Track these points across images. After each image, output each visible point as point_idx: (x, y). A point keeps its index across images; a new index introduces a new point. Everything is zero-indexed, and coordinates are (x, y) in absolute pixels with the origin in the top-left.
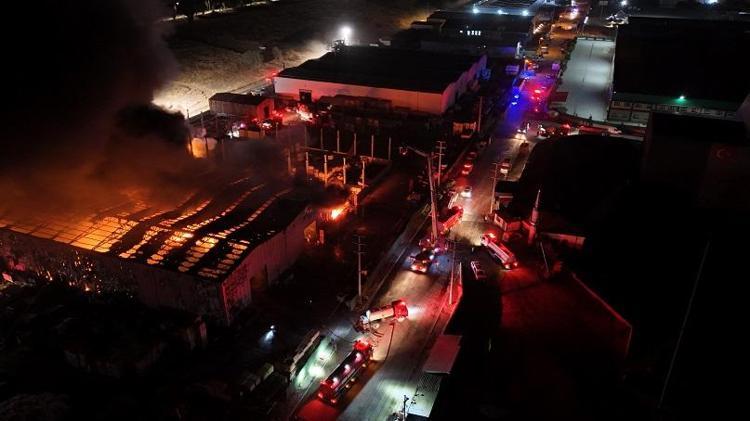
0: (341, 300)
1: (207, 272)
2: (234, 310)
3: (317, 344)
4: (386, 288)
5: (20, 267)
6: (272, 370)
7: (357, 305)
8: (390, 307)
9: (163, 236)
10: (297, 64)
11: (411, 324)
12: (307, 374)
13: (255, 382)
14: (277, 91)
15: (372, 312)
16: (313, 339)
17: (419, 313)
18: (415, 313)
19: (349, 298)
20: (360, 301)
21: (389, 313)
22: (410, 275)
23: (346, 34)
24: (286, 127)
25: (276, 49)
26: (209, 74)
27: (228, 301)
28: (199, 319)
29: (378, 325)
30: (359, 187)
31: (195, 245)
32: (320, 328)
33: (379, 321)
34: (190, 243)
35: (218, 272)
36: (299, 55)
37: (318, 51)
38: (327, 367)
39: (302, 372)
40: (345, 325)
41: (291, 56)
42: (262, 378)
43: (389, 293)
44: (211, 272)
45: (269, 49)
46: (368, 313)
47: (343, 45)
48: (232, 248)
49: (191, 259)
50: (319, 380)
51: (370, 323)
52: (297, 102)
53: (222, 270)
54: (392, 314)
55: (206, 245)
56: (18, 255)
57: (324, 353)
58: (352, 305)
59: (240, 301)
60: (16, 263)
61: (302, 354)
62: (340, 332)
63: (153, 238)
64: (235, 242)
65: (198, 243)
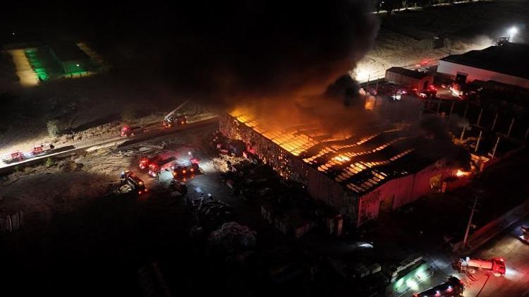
0: (447, 240)
1: (352, 186)
2: (364, 218)
3: (418, 265)
4: (491, 244)
5: (252, 151)
6: (379, 269)
7: (460, 249)
8: (489, 261)
10: (461, 52)
12: (404, 283)
13: (365, 272)
14: (438, 71)
15: (470, 258)
16: (416, 261)
18: (510, 273)
19: (455, 241)
20: (463, 247)
21: (488, 266)
22: (517, 242)
24: (439, 99)
25: (447, 39)
27: (362, 210)
29: (474, 272)
30: (487, 157)
31: (350, 167)
32: (424, 255)
33: (476, 268)
34: (347, 164)
35: (360, 189)
36: (465, 46)
37: (485, 44)
38: (421, 285)
39: (401, 281)
40: (445, 260)
41: (458, 46)
42: (371, 271)
43: (492, 249)
44: (355, 188)
45: (442, 39)
46: (468, 258)
48: (374, 176)
49: (344, 174)
50: (413, 292)
51: (467, 267)
52: (453, 81)
53: (364, 188)
54: (490, 267)
55: (356, 168)
57: (421, 274)
58: (456, 247)
59: (369, 214)
60: (251, 148)
61: (405, 268)
62: (439, 264)
63: (326, 154)
64: (376, 172)
65: (352, 165)
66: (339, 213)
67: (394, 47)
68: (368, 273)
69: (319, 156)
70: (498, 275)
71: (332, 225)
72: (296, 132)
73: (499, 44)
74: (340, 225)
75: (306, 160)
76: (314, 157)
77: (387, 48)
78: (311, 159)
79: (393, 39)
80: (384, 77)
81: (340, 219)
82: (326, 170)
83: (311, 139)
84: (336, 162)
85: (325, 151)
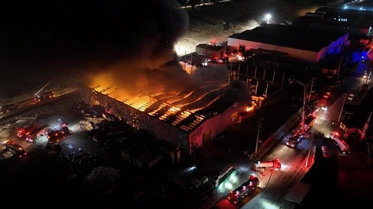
0: (246, 153)
1: (183, 127)
2: (194, 147)
3: (231, 172)
4: (271, 151)
5: (109, 112)
6: (207, 180)
7: (254, 157)
8: (271, 162)
9: (167, 108)
10: (240, 31)
11: (282, 173)
12: (224, 186)
13: (198, 183)
14: (228, 45)
15: (261, 162)
16: (229, 170)
17: (287, 168)
18: (284, 167)
19: (250, 153)
20: (256, 156)
21: (271, 165)
22: (285, 147)
23: (268, 18)
24: (230, 63)
25: (231, 23)
26: (197, 34)
27: (192, 142)
28: (178, 148)
29: (263, 170)
30: (263, 97)
31: (181, 114)
32: (233, 165)
33: (264, 168)
34: (178, 113)
35: (189, 128)
36: (242, 27)
37: (253, 25)
38: (234, 185)
39: (222, 184)
40: (246, 166)
41: (238, 28)
42: (202, 183)
43: (272, 154)
44: (186, 128)
45: (228, 24)
46: (259, 162)
47: (266, 23)
48: (197, 118)
49: (178, 120)
50: (229, 190)
51: (259, 168)
52: (237, 51)
53: (191, 127)
54: (272, 165)
55: (185, 115)
56: (110, 106)
57: (233, 178)
58: (251, 156)
59: (197, 144)
60: (108, 110)
61: (223, 175)
62: (243, 169)
63: (163, 108)
64: (198, 116)
65: (182, 113)
66: (177, 147)
67: (199, 30)
68: (200, 184)
69: (159, 109)
70: (277, 169)
71: (173, 156)
72: (141, 94)
73: (262, 25)
74: (179, 155)
75: (150, 114)
76: (156, 111)
77: (195, 31)
78: (154, 113)
79: (198, 25)
80: (195, 51)
81: (177, 151)
82: (165, 119)
83: (152, 99)
84: (171, 112)
85: (162, 105)
